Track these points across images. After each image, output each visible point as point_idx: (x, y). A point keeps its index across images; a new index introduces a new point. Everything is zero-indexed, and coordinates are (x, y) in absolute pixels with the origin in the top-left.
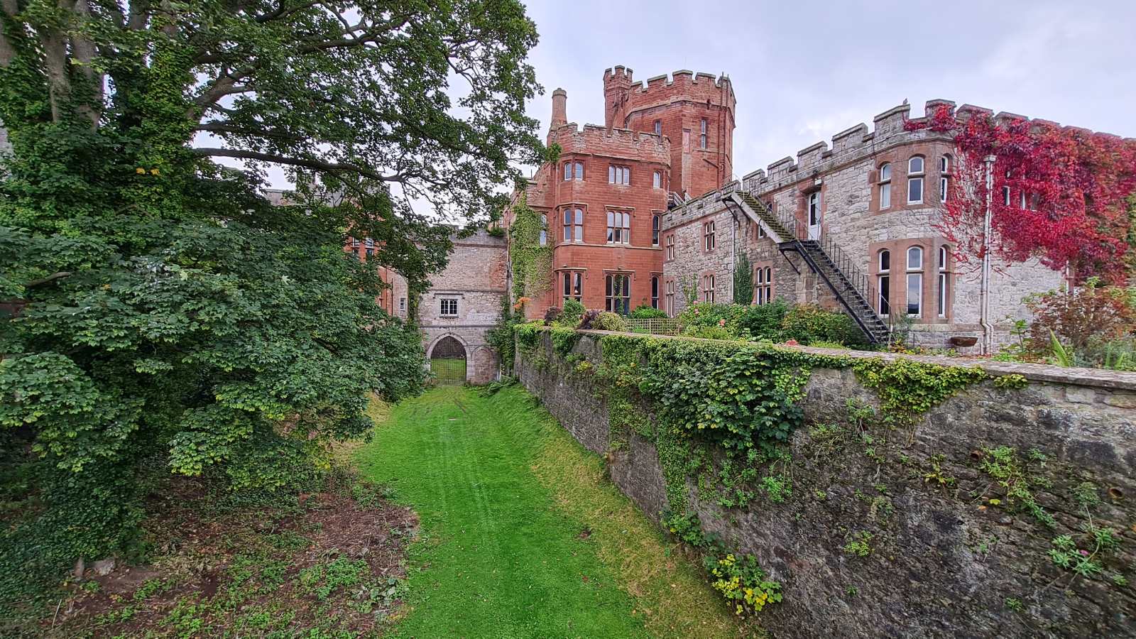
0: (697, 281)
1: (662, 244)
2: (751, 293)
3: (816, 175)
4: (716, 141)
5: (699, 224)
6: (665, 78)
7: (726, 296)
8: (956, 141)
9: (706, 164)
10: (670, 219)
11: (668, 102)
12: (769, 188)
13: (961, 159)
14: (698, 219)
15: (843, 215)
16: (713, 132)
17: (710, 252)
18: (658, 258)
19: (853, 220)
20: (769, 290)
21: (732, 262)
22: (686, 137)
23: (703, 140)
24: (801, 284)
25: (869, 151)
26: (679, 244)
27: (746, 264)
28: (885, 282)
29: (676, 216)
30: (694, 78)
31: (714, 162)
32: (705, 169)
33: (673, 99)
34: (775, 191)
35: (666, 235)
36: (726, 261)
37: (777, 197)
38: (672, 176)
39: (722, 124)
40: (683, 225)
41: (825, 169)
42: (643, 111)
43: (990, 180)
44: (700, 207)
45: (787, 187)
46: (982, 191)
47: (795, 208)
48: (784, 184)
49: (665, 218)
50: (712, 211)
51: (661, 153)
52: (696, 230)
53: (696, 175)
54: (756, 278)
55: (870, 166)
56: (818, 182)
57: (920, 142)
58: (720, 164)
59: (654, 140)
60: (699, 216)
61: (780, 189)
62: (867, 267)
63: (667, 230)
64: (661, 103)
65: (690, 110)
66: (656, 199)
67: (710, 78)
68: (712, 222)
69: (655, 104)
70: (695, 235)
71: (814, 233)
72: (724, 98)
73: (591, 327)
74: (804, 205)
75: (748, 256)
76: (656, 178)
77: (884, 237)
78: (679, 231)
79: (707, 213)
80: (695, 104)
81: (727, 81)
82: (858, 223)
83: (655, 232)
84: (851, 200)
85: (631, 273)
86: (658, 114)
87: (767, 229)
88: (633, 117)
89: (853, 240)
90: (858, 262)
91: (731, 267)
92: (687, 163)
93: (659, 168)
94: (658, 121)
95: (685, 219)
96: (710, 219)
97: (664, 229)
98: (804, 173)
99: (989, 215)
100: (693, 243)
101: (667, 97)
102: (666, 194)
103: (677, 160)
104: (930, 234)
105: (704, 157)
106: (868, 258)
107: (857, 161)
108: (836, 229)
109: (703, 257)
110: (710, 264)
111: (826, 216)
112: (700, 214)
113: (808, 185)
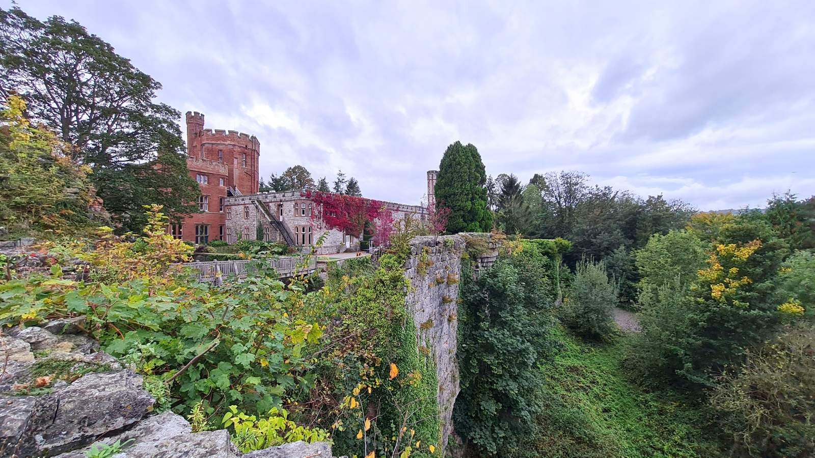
0: (242, 230)
1: (224, 211)
2: (263, 236)
3: (281, 201)
4: (250, 164)
5: (243, 207)
6: (224, 131)
7: (254, 237)
8: (313, 200)
9: (246, 174)
10: (229, 201)
11: (227, 143)
12: (268, 201)
13: (314, 204)
14: (242, 205)
15: (288, 215)
16: (249, 160)
17: (248, 219)
18: (223, 217)
19: (290, 217)
20: (269, 235)
22: (236, 161)
23: (244, 163)
24: (278, 234)
25: (293, 199)
26: (233, 213)
27: (261, 225)
28: (298, 236)
29: (232, 200)
30: (239, 135)
31: (249, 173)
32: (245, 176)
33: (229, 142)
35: (226, 208)
36: (254, 223)
37: (270, 204)
38: (229, 180)
39: (253, 157)
40: (235, 205)
41: (283, 200)
42: (213, 144)
43: (322, 210)
44: (243, 200)
45: (273, 202)
46: (320, 212)
47: (276, 209)
49: (226, 200)
50: (248, 203)
51: (224, 171)
52: (241, 208)
53: (241, 179)
54: (265, 231)
55: (293, 203)
56: (282, 203)
57: (304, 200)
58: (253, 174)
59: (220, 165)
61: (271, 202)
62: (293, 231)
63: (227, 206)
64: (222, 142)
65: (237, 149)
66: (221, 191)
67: (247, 136)
69: (219, 142)
70: (240, 211)
71: (281, 219)
72: (254, 146)
73: (202, 252)
74: (278, 209)
75: (261, 223)
76: (221, 181)
77: (297, 223)
78: (233, 207)
79: (246, 203)
80: (240, 147)
81: (255, 138)
83: (221, 206)
84: (290, 211)
85: (209, 224)
86: (221, 147)
87: (266, 216)
88: (206, 145)
89: (290, 223)
90: (291, 229)
91: (256, 226)
92: (236, 173)
93: (223, 177)
94: (221, 150)
95: (236, 203)
96: (247, 206)
97: (225, 204)
98: (278, 199)
99: (322, 219)
100: (240, 214)
101: (226, 141)
102: (226, 188)
103: (231, 172)
104: (306, 224)
105: (245, 171)
106: (294, 229)
107: (291, 201)
108: (286, 219)
109: (244, 220)
110: (247, 223)
111: (284, 214)
112: (242, 202)
113: (279, 203)
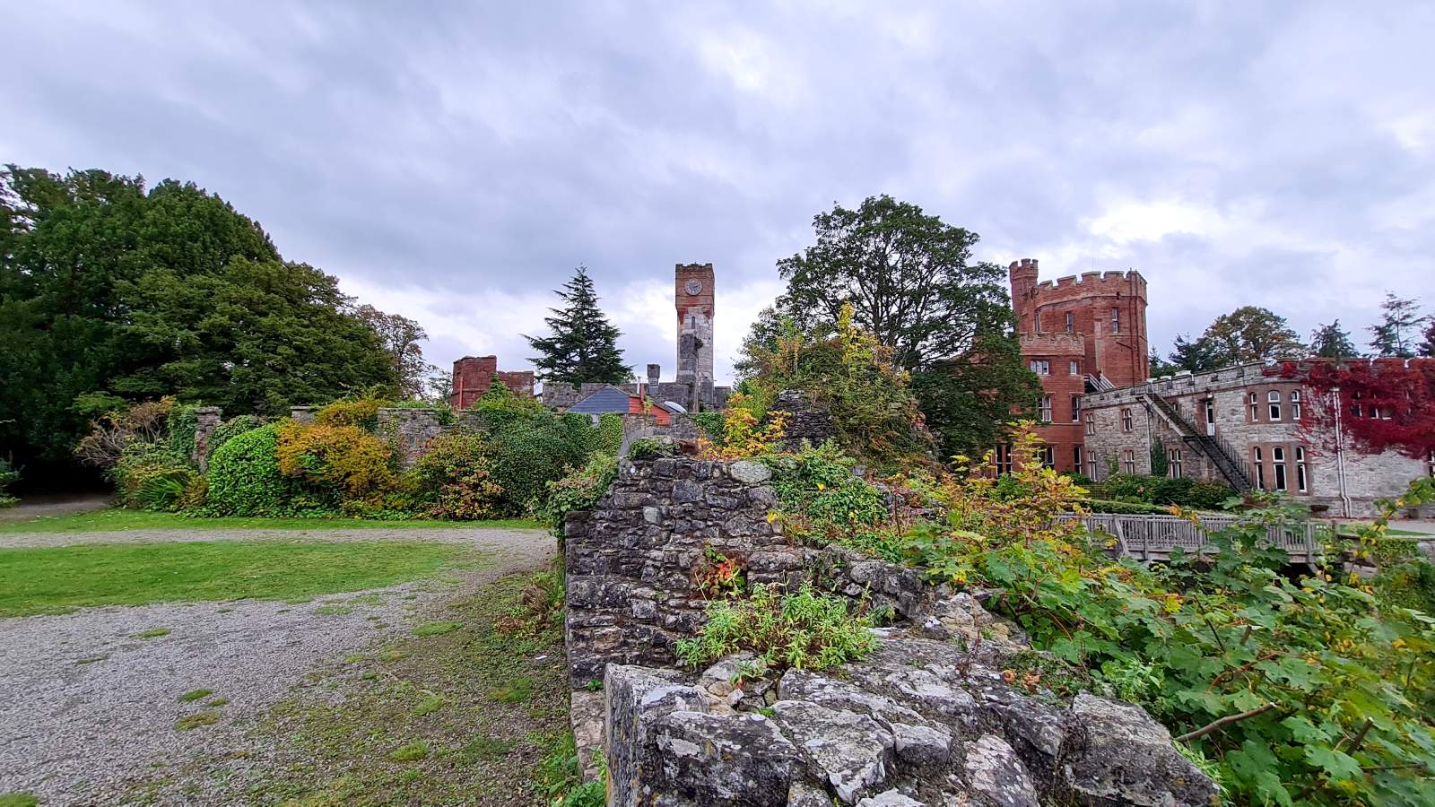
0: (1118, 454)
1: (1081, 420)
2: (1166, 468)
3: (1208, 391)
4: (1128, 325)
5: (1117, 410)
6: (1074, 278)
7: (1145, 468)
8: (1303, 382)
9: (1119, 346)
10: (1088, 401)
11: (1078, 297)
12: (1174, 393)
13: (1310, 392)
14: (1115, 406)
15: (1228, 421)
16: (1125, 319)
17: (1129, 432)
18: (1079, 432)
19: (1235, 425)
20: (1180, 466)
21: (1148, 441)
22: (1098, 326)
23: (1115, 326)
24: (1204, 464)
25: (1242, 384)
26: (1099, 422)
27: (1160, 445)
28: (1260, 468)
29: (1095, 399)
30: (1102, 277)
31: (1127, 344)
32: (1119, 351)
33: (1083, 295)
34: (1179, 396)
35: (1084, 413)
36: (1143, 441)
37: (1181, 400)
38: (1087, 362)
39: (1133, 311)
40: (1102, 408)
41: (1214, 389)
42: (1054, 305)
43: (1337, 403)
44: (1117, 396)
45: (1188, 395)
46: (1330, 410)
47: (1195, 410)
48: (1185, 393)
49: (1082, 399)
50: (1128, 401)
51: (1076, 347)
52: (1114, 413)
53: (1110, 356)
54: (1170, 457)
55: (1243, 393)
56: (1210, 396)
57: (1275, 383)
58: (1134, 343)
59: (1069, 338)
60: (1117, 403)
61: (1183, 395)
62: (1247, 457)
63: (1086, 409)
64: (1071, 298)
65: (1100, 303)
66: (1074, 384)
67: (1118, 274)
68: (1128, 409)
69: (1065, 299)
70: (1113, 417)
71: (1211, 430)
72: (1134, 289)
74: (1202, 409)
75: (1161, 439)
76: (1073, 368)
77: (1256, 439)
78: (1098, 412)
79: (1123, 402)
80: (1105, 298)
81: (1136, 274)
82: (1239, 428)
83: (1075, 410)
84: (1234, 412)
85: (1054, 445)
86: (1069, 307)
87: (1172, 425)
88: (1044, 309)
89: (1237, 438)
90: (1241, 453)
91: (1148, 446)
92: (1100, 347)
93: (1075, 359)
94: (1069, 312)
95: (1104, 403)
96: (1127, 407)
97: (1082, 408)
98: (1200, 389)
99: (1339, 426)
100: (1112, 423)
101: (1079, 294)
102: (1082, 378)
103: (1090, 347)
104: (1287, 440)
105: (1118, 340)
106: (1248, 452)
107: (1235, 388)
108: (1224, 430)
109: (1121, 435)
110: (1128, 441)
111: (1218, 419)
112: (1117, 401)
113: (1203, 396)
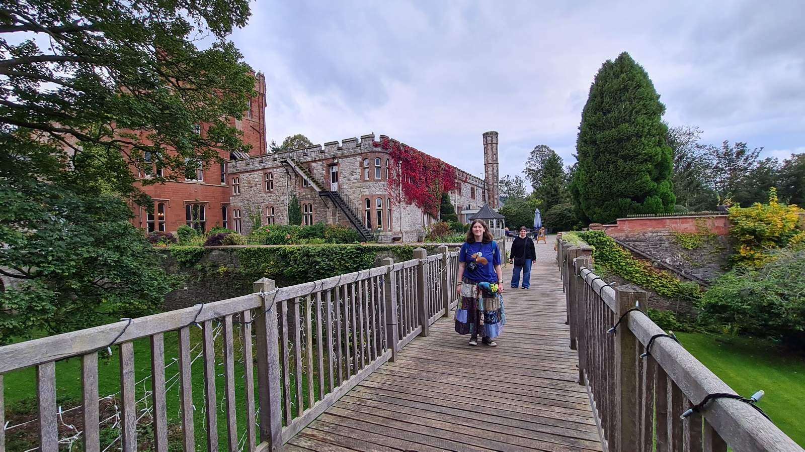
0: (261, 210)
1: (228, 183)
2: (301, 218)
3: (334, 158)
5: (260, 173)
7: (283, 220)
8: (390, 154)
9: (252, 129)
10: (235, 167)
12: (309, 159)
13: (392, 162)
14: (259, 170)
15: (349, 180)
16: (256, 109)
17: (271, 192)
18: (226, 193)
19: (353, 183)
20: (311, 217)
21: (286, 199)
23: (249, 113)
24: (329, 214)
25: (359, 152)
26: (244, 185)
27: (296, 201)
28: (369, 213)
29: (239, 165)
31: (258, 128)
32: (252, 133)
34: (312, 161)
35: (231, 177)
36: (282, 198)
37: (314, 165)
39: (261, 104)
40: (247, 172)
41: (340, 155)
43: (401, 171)
44: (261, 162)
45: (319, 160)
47: (324, 173)
48: (317, 159)
49: (229, 165)
50: (270, 166)
52: (258, 177)
53: (246, 136)
54: (303, 210)
55: (359, 159)
56: (336, 161)
57: (379, 152)
58: (261, 131)
60: (260, 168)
61: (315, 161)
62: (360, 206)
63: (232, 174)
68: (270, 173)
70: (257, 180)
71: (334, 187)
74: (328, 172)
75: (298, 196)
77: (367, 193)
78: (244, 176)
79: (266, 167)
82: (356, 185)
83: (222, 175)
84: (352, 173)
85: (206, 203)
87: (311, 183)
89: (354, 193)
90: (357, 204)
91: (286, 202)
92: (239, 126)
95: (249, 168)
96: (269, 171)
97: (229, 172)
98: (329, 156)
99: (401, 186)
100: (256, 185)
104: (384, 193)
105: (251, 125)
106: (361, 202)
107: (354, 155)
108: (346, 187)
109: (264, 195)
110: (270, 199)
111: (340, 179)
112: (261, 166)
113: (330, 162)
